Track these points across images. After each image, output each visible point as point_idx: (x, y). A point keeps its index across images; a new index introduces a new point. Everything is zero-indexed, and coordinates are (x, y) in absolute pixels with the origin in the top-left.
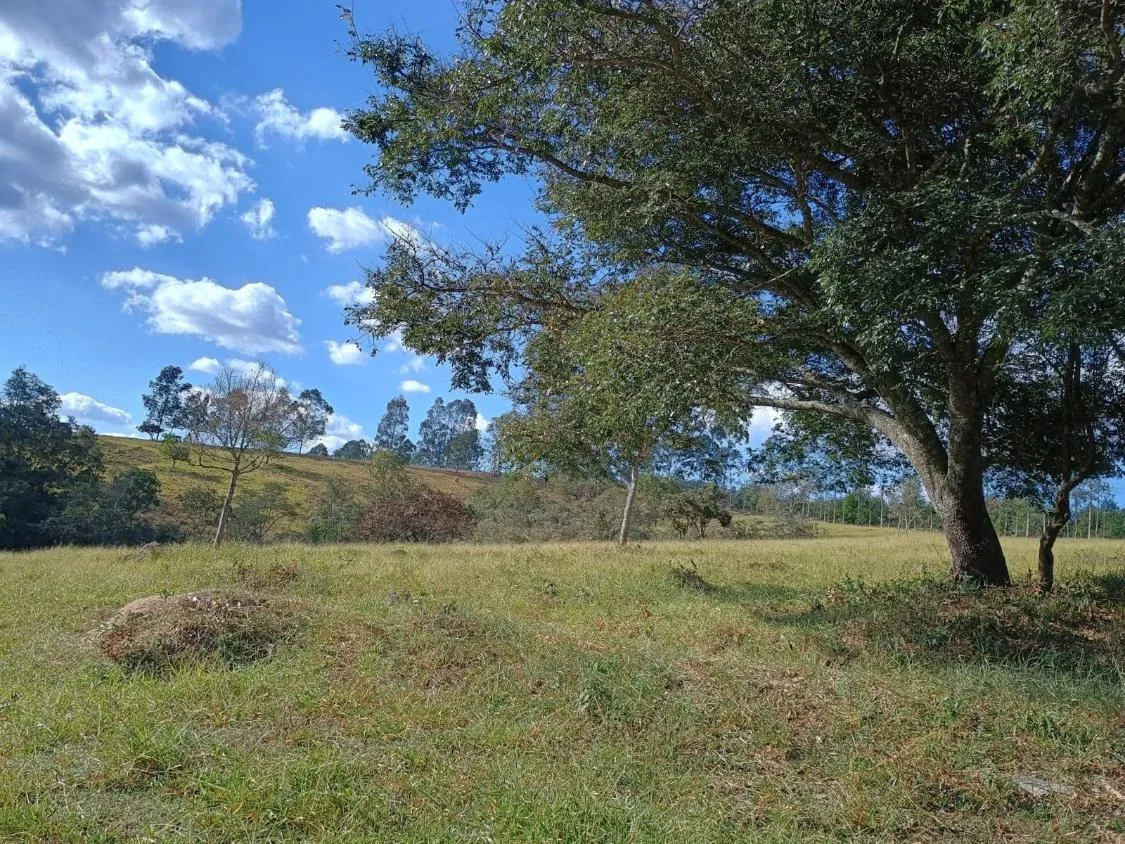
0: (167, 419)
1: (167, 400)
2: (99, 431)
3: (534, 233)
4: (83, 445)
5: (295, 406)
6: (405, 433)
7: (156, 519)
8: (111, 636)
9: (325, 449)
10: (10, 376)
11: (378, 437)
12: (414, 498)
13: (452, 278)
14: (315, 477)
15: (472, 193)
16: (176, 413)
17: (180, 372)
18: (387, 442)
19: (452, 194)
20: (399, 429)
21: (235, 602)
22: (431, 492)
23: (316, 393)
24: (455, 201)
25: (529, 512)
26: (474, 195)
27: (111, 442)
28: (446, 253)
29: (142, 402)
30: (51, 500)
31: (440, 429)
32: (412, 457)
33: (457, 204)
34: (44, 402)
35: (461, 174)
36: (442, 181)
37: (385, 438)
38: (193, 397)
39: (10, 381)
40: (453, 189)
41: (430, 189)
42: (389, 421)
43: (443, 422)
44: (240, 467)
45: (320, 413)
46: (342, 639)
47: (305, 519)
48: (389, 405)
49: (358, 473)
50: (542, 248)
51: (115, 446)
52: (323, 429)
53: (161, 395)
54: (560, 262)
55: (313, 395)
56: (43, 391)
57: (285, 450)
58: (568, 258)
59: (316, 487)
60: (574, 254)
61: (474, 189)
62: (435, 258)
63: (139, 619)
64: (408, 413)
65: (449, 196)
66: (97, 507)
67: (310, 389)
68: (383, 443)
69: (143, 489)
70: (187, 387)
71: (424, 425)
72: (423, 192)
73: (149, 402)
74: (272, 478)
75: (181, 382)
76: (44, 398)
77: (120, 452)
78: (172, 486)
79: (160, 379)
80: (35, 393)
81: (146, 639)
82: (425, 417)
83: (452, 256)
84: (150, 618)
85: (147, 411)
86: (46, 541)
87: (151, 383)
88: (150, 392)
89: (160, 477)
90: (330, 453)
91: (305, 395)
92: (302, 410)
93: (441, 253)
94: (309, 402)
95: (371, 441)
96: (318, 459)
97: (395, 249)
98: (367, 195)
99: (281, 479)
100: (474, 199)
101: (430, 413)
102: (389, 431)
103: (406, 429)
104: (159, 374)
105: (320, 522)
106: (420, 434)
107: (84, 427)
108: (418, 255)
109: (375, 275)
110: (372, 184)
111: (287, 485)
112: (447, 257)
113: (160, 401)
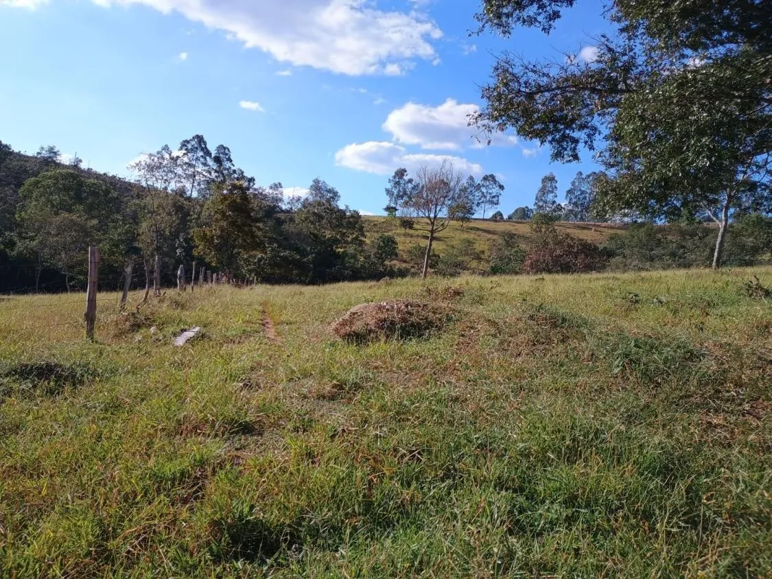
0: (400, 202)
1: (399, 190)
2: (362, 213)
3: (603, 40)
4: (354, 222)
5: (478, 187)
6: (555, 199)
7: (397, 265)
8: (341, 325)
9: (501, 215)
10: (312, 183)
11: (536, 203)
12: (560, 243)
13: (542, 84)
14: (493, 233)
15: (555, 19)
16: (406, 198)
17: (406, 171)
18: (542, 206)
19: (540, 22)
20: (550, 197)
21: (407, 306)
22: (572, 239)
23: (493, 177)
24: (542, 27)
25: (652, 250)
26: (556, 20)
27: (369, 220)
28: (534, 66)
29: (385, 193)
30: (337, 256)
31: (581, 194)
32: (563, 216)
33: (544, 29)
34: (331, 197)
35: (545, 7)
36: (531, 14)
37: (541, 204)
38: (415, 186)
39: (311, 186)
40: (540, 18)
41: (524, 21)
42: (543, 191)
43: (583, 189)
44: (435, 228)
45: (495, 190)
46: (472, 328)
47: (488, 262)
48: (543, 180)
49: (524, 229)
50: (610, 50)
51: (372, 222)
52: (498, 200)
53: (396, 187)
54: (625, 58)
55: (490, 178)
56: (329, 191)
57: (473, 217)
58: (631, 54)
59: (494, 240)
60: (636, 50)
61: (556, 15)
62: (527, 71)
63: (356, 316)
64: (557, 185)
65: (537, 24)
66: (362, 259)
67: (488, 175)
68: (540, 207)
69: (388, 247)
70: (410, 181)
71: (569, 192)
72: (519, 24)
73: (388, 192)
74: (465, 236)
75: (406, 178)
76: (331, 195)
77: (374, 225)
78: (404, 244)
79: (394, 177)
80: (325, 193)
81: (358, 326)
82: (569, 187)
83: (538, 67)
84: (362, 315)
85: (388, 198)
86: (335, 279)
87: (389, 180)
88: (389, 186)
89: (398, 239)
90: (505, 217)
91: (485, 178)
92: (484, 190)
93: (531, 67)
94: (488, 184)
95: (531, 207)
96: (496, 221)
97: (498, 69)
98: (478, 35)
99: (471, 236)
100: (556, 23)
101: (573, 183)
102: (543, 198)
103: (556, 196)
104: (393, 174)
105: (499, 263)
106: (566, 199)
107: (355, 211)
108: (515, 71)
109: (487, 89)
110: (481, 26)
111: (474, 239)
112: (535, 69)
113: (395, 192)
